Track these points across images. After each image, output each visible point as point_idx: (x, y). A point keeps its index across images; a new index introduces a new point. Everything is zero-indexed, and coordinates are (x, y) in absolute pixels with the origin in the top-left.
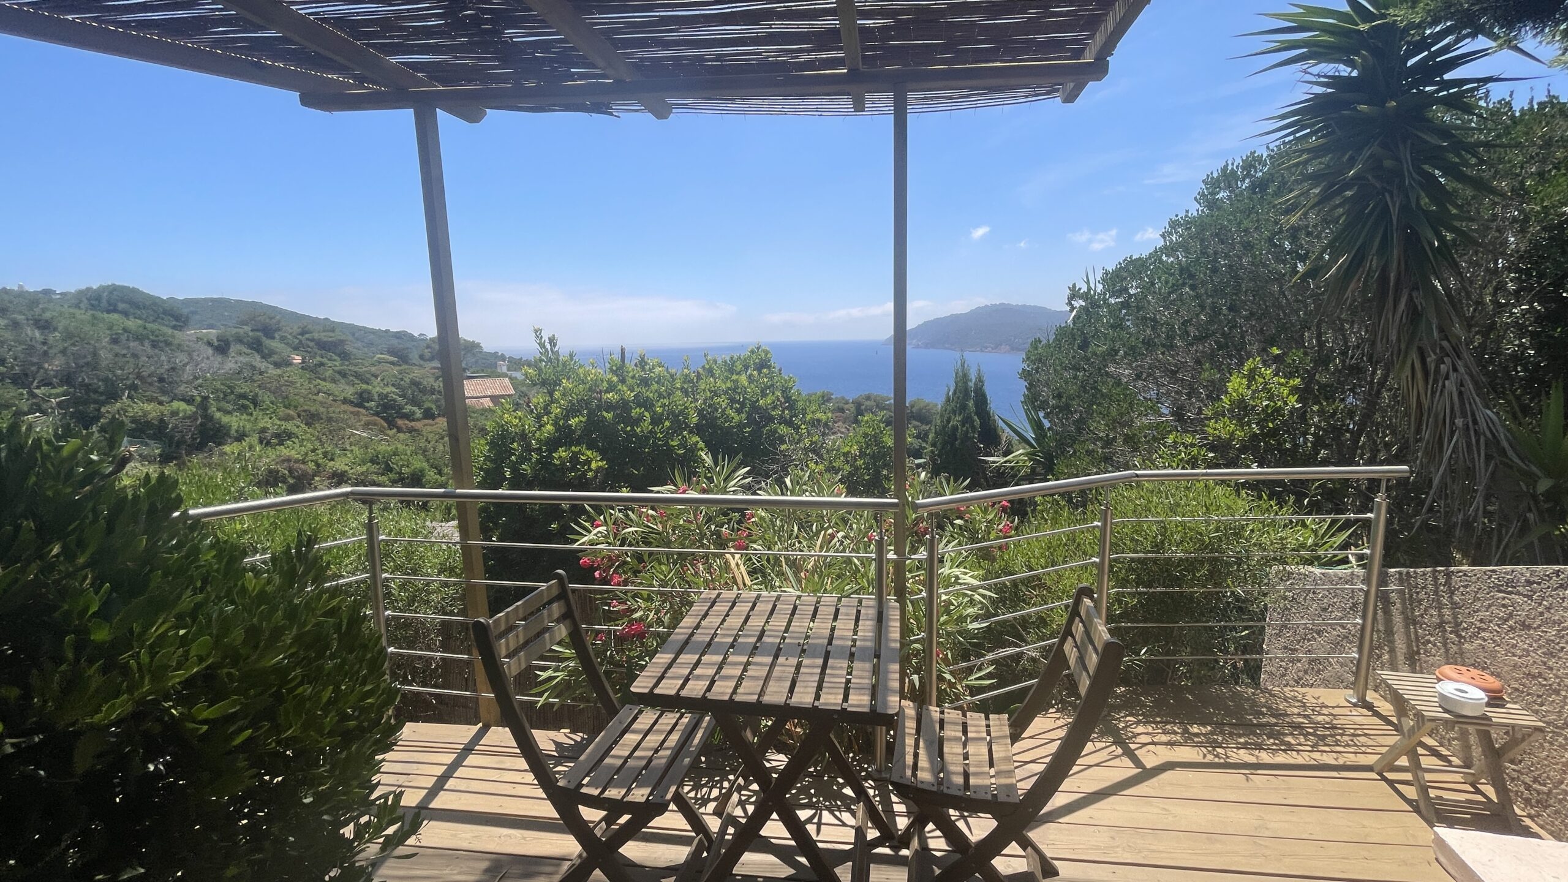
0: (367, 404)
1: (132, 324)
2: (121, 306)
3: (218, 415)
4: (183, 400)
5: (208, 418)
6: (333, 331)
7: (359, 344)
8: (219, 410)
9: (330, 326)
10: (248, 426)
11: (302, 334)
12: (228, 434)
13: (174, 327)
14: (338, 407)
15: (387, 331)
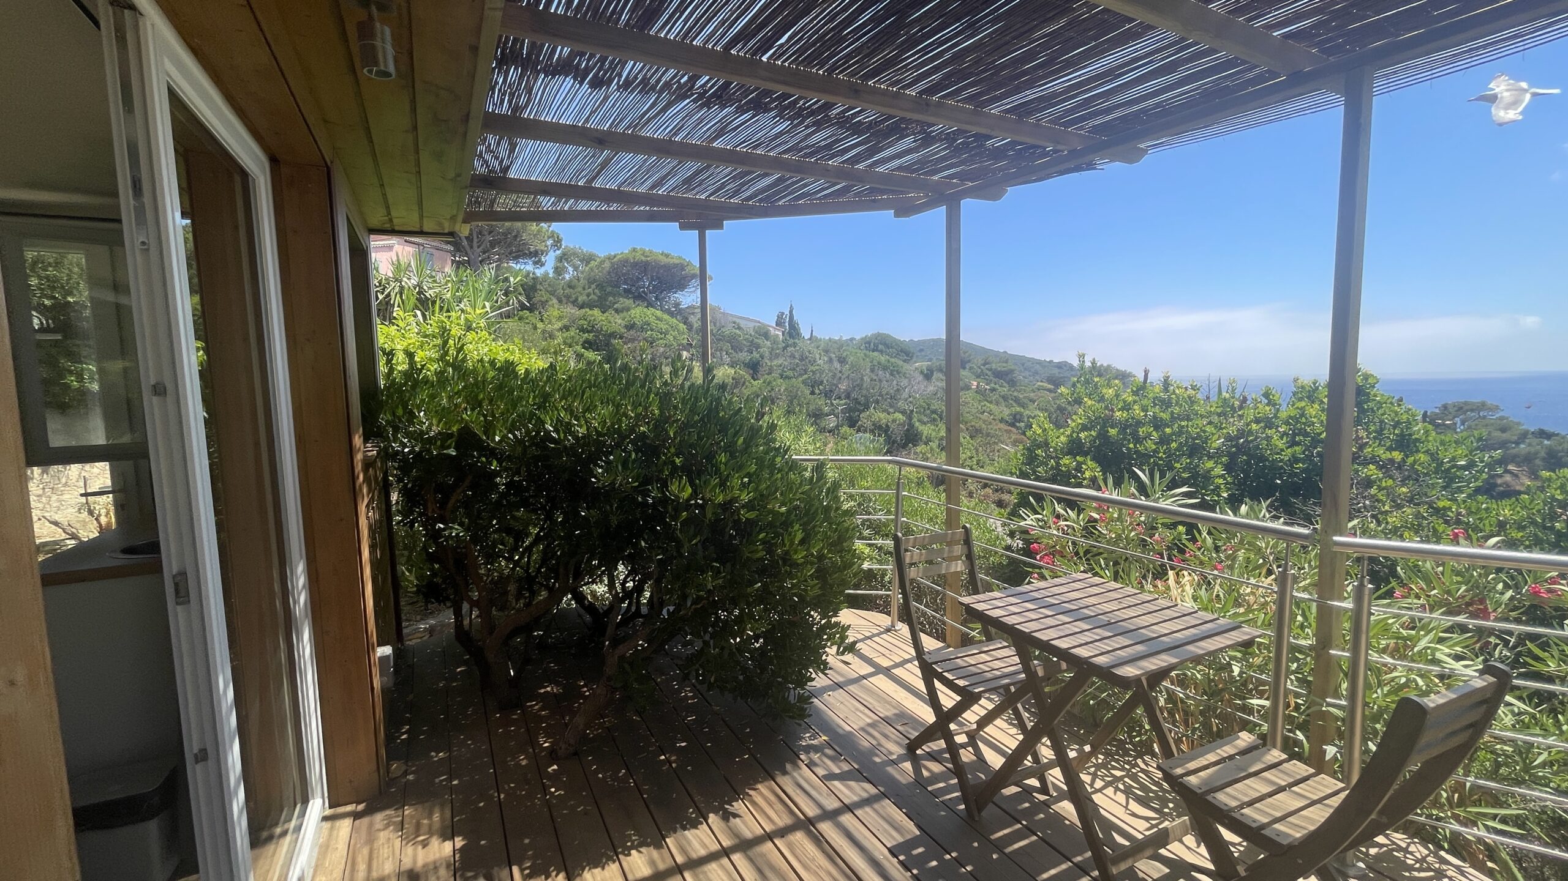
0: (1018, 424)
1: (883, 359)
2: (880, 347)
3: (917, 424)
4: (902, 412)
5: (911, 426)
6: (1006, 362)
7: (1027, 373)
8: (919, 421)
9: (1005, 358)
10: (934, 434)
11: (984, 365)
12: (921, 439)
13: (905, 361)
14: (997, 425)
15: (1051, 362)
